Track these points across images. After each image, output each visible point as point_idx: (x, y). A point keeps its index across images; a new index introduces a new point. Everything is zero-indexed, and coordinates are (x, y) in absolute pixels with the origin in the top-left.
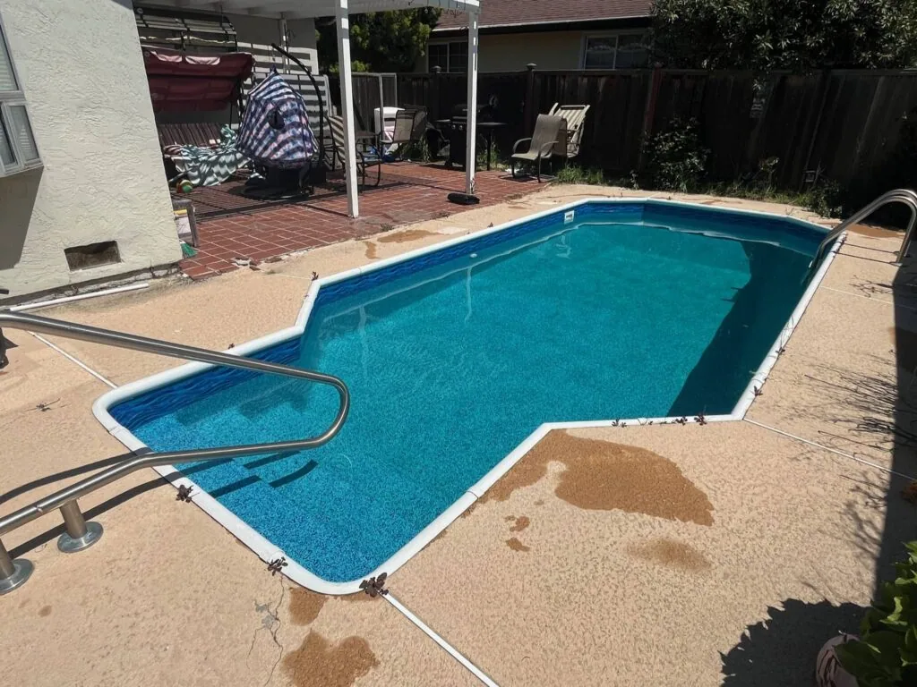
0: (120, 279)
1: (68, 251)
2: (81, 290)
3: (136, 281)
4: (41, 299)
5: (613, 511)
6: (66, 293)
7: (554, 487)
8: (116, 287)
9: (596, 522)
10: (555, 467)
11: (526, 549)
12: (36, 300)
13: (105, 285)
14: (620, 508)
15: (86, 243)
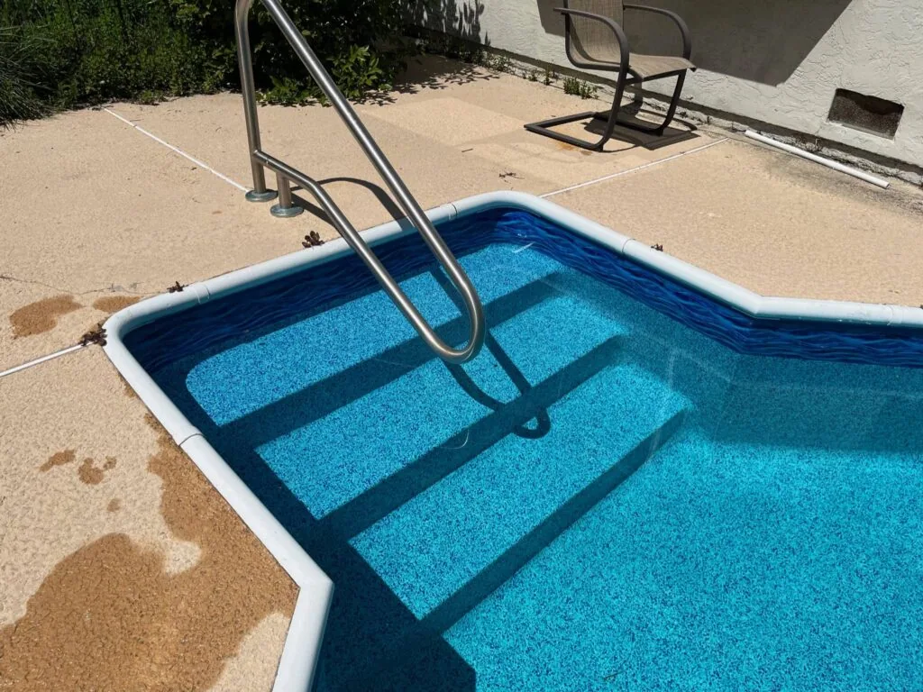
0: (878, 163)
1: (841, 93)
2: (825, 151)
3: (895, 176)
4: (781, 138)
5: (24, 607)
6: (808, 145)
7: (135, 538)
8: (865, 170)
9: (23, 570)
10: (182, 556)
11: (45, 468)
12: (776, 136)
13: (855, 159)
14: (18, 623)
15: (866, 91)
